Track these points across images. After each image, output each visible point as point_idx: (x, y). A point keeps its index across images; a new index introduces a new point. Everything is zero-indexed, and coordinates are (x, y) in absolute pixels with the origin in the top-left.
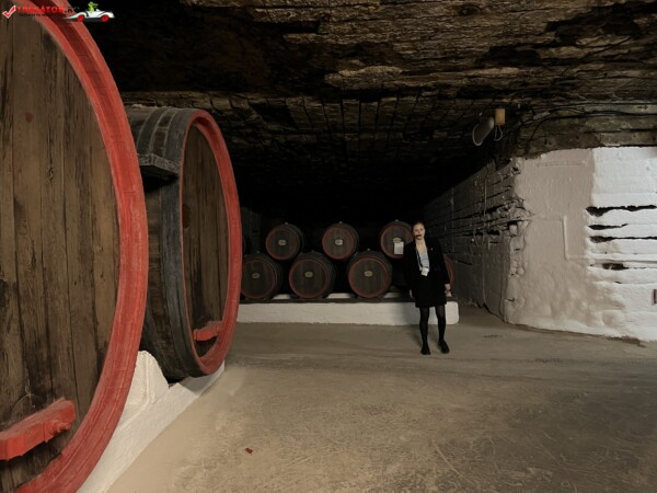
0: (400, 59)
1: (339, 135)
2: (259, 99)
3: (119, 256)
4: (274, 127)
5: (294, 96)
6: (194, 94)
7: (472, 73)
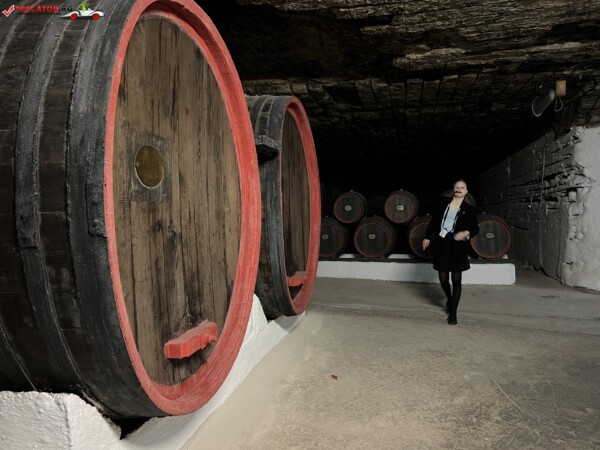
0: (464, 41)
1: (401, 111)
2: (332, 83)
3: (240, 215)
4: (342, 106)
5: (363, 79)
6: (278, 81)
7: (533, 50)
